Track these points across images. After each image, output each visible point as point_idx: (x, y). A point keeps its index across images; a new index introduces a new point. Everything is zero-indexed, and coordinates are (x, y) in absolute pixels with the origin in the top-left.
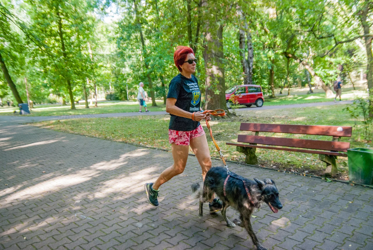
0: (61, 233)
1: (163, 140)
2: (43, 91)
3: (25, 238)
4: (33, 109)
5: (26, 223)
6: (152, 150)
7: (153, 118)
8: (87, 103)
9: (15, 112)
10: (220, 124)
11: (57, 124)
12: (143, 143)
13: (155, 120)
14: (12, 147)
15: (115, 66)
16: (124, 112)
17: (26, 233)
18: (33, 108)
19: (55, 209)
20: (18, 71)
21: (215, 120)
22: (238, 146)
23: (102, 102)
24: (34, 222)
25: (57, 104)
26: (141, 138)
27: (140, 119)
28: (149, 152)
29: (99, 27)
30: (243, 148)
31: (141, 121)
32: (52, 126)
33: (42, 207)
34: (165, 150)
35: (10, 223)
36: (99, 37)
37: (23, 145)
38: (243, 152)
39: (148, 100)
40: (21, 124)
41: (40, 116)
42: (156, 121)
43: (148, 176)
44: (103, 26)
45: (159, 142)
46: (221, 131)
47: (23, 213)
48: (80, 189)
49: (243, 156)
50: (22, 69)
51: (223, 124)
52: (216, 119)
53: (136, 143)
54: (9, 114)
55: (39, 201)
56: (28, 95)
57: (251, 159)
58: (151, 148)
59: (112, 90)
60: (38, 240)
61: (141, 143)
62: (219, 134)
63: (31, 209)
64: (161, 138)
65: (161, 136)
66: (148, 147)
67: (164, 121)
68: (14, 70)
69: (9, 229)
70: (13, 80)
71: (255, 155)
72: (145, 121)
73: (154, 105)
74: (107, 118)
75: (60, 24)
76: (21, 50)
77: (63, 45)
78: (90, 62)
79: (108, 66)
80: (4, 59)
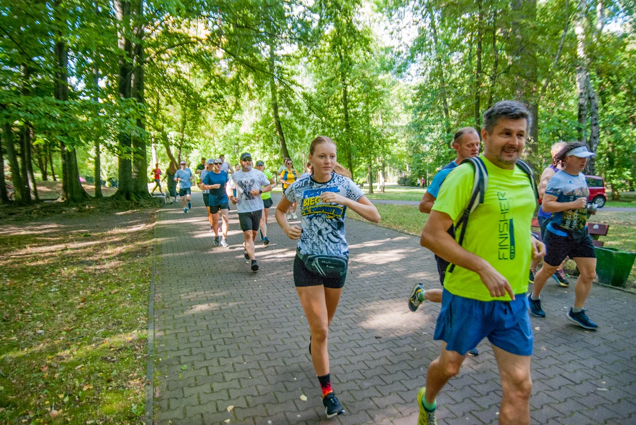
8: (371, 188)
16: (410, 200)
20: (296, 144)
23: (394, 187)
36: (393, 105)
50: (302, 142)
59: (408, 173)
68: (292, 143)
70: (290, 155)
74: (385, 204)
75: (345, 92)
76: (303, 120)
77: (347, 116)
78: (379, 136)
79: (404, 140)
80: (284, 131)
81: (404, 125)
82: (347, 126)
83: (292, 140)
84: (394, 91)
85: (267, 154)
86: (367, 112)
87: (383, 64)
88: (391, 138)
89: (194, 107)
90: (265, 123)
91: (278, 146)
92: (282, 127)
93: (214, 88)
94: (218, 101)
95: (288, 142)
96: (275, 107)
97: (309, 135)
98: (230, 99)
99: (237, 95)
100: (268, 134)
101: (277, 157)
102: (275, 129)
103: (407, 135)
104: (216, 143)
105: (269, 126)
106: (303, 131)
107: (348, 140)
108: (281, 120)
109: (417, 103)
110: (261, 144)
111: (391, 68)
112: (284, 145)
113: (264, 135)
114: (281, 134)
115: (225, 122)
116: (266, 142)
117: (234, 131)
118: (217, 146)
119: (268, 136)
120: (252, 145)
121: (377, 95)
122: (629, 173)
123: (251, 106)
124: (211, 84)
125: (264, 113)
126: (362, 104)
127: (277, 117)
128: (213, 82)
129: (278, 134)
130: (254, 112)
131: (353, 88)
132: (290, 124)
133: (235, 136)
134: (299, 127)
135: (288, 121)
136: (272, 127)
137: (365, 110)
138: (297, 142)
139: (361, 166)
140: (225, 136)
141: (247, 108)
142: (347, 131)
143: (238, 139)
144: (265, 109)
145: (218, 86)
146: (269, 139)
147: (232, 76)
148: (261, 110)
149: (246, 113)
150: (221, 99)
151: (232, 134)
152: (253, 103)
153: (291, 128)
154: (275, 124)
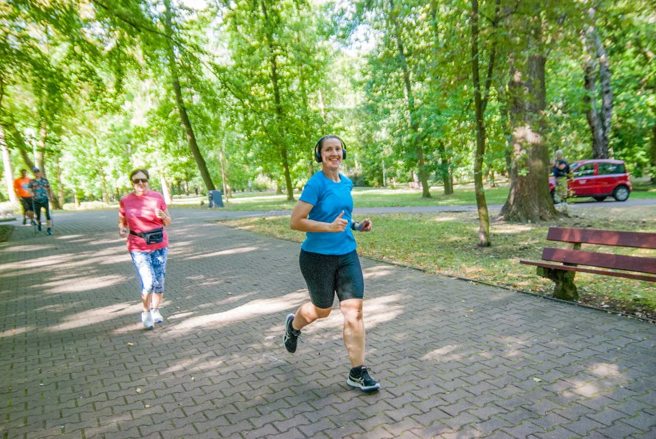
0: (240, 377)
1: (424, 254)
2: (248, 169)
3: (193, 378)
4: (230, 200)
5: (196, 359)
6: (399, 268)
7: (417, 217)
9: (202, 204)
10: (535, 230)
11: (261, 223)
12: (388, 258)
13: (420, 221)
14: (192, 256)
16: (371, 205)
17: (195, 373)
18: (231, 197)
19: (236, 345)
20: (209, 139)
21: (527, 222)
22: (539, 266)
24: (207, 359)
25: (268, 192)
26: (387, 250)
27: (394, 219)
28: (393, 271)
30: (550, 270)
31: (396, 222)
32: (253, 226)
33: (221, 341)
34: (420, 270)
35: (177, 358)
36: (336, 81)
37: (207, 253)
38: (549, 277)
40: (209, 222)
41: (237, 210)
42: (422, 223)
43: (382, 307)
44: (345, 62)
45: (416, 257)
46: (531, 243)
47: (194, 346)
48: (277, 320)
50: (217, 137)
51: (540, 231)
52: (529, 221)
53: (378, 256)
54: (194, 207)
55: (217, 332)
56: (223, 176)
57: (564, 290)
58: (398, 265)
59: (359, 170)
60: (209, 383)
61: (384, 258)
62: (527, 248)
63: (205, 342)
64: (421, 250)
65: (423, 247)
66: (394, 264)
67: (435, 223)
68: (204, 137)
69: (175, 365)
70: (202, 154)
72: (402, 222)
73: (426, 195)
75: (274, 64)
76: (215, 106)
77: (277, 96)
78: (321, 122)
79: (352, 128)
80: (192, 121)
81: (352, 107)
82: (279, 110)
83: (203, 133)
84: (338, 63)
85: (169, 154)
86: (304, 91)
87: (320, 27)
88: (336, 125)
89: (53, 89)
90: (164, 111)
91: (183, 142)
92: (189, 115)
93: (81, 59)
94: (89, 79)
95: (199, 136)
96: (178, 87)
97: (228, 125)
98: (107, 77)
99: (120, 72)
100: (170, 126)
101: (184, 159)
102: (179, 119)
103: (354, 121)
104: (97, 142)
105: (170, 115)
106: (217, 121)
107: (281, 130)
108: (186, 106)
109: (368, 77)
110: (162, 140)
111: (331, 32)
112: (193, 141)
113: (165, 128)
114: (188, 124)
115: (103, 111)
116: (168, 138)
117: (123, 125)
118: (99, 146)
119: (170, 130)
120: (150, 143)
121: (317, 67)
122: (644, 153)
123: (144, 89)
124: (75, 54)
125: (162, 98)
126: (297, 81)
127: (180, 101)
128: (77, 49)
129: (183, 126)
131: (284, 59)
132: (200, 111)
133: (125, 131)
134: (212, 116)
135: (196, 107)
136: (174, 118)
137: (300, 89)
138: (212, 136)
139: (299, 164)
141: (139, 94)
142: (279, 118)
143: (130, 136)
144: (163, 92)
145: (87, 56)
146: (172, 135)
147: (110, 45)
148: (157, 95)
149: (138, 99)
150: (94, 77)
151: (120, 128)
152: (147, 85)
153: (201, 116)
154: (178, 113)
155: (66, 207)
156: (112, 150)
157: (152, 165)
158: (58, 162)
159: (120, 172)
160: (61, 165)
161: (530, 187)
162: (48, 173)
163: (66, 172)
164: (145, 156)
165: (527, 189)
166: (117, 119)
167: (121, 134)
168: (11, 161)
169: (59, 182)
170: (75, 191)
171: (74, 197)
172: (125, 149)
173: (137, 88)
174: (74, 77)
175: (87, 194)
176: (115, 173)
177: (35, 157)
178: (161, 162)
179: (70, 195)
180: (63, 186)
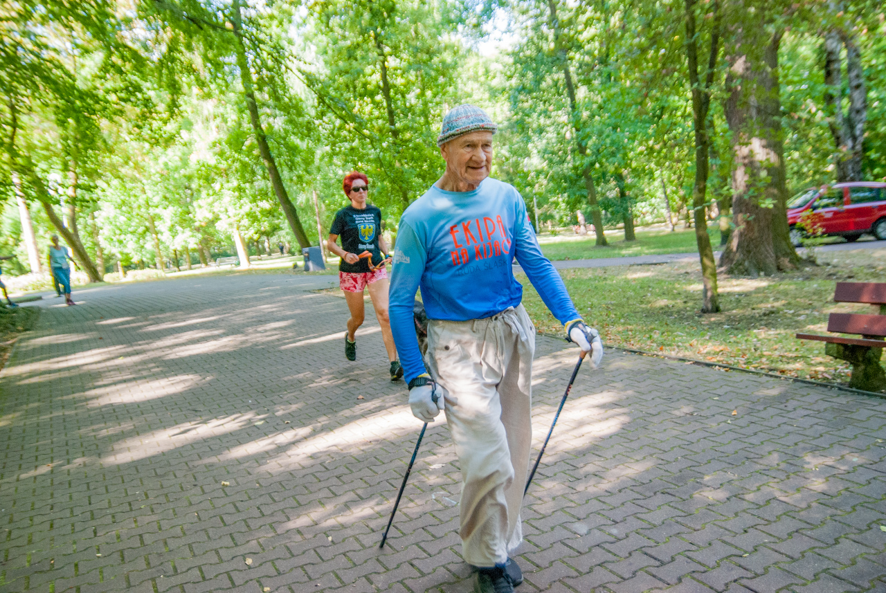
1: (629, 327)
3: (330, 539)
4: (330, 260)
5: (329, 507)
7: (599, 273)
9: (295, 266)
10: (774, 286)
13: (604, 279)
14: (294, 342)
15: (507, 154)
20: (299, 177)
21: (759, 275)
22: (829, 341)
24: (347, 506)
29: (469, 67)
30: (846, 346)
34: (634, 352)
36: (468, 90)
37: (315, 337)
38: (845, 357)
39: (584, 231)
40: (310, 292)
42: (607, 282)
44: (478, 64)
45: (619, 332)
46: (777, 304)
49: (845, 369)
50: (310, 172)
51: (782, 288)
52: (762, 274)
54: (284, 271)
55: (353, 460)
56: (319, 227)
57: (867, 376)
60: (357, 546)
62: (773, 312)
63: (339, 478)
64: (622, 320)
65: (623, 316)
67: (626, 281)
68: (292, 175)
70: (290, 198)
71: (878, 365)
73: (602, 242)
75: (384, 69)
76: (308, 130)
77: (391, 113)
80: (274, 153)
83: (291, 169)
85: (245, 200)
90: (236, 141)
91: (263, 183)
92: (270, 145)
93: (120, 71)
94: (133, 98)
95: (285, 174)
96: (254, 109)
100: (245, 161)
101: (266, 205)
102: (256, 152)
104: (146, 187)
105: (244, 146)
109: (514, 82)
111: (461, 19)
112: (278, 181)
113: (237, 165)
114: (270, 159)
116: (243, 177)
117: (179, 164)
118: (149, 194)
119: (245, 166)
120: (217, 185)
121: (445, 70)
123: (206, 113)
126: (415, 91)
127: (257, 126)
129: (263, 160)
130: (213, 124)
131: (398, 60)
132: (284, 139)
133: (183, 172)
134: (303, 144)
135: (279, 133)
136: (251, 148)
137: (421, 102)
138: (301, 172)
140: (162, 175)
141: (199, 119)
143: (189, 178)
144: (232, 117)
146: (247, 173)
147: (159, 52)
148: (225, 120)
149: (198, 127)
151: (176, 169)
152: (209, 107)
153: (287, 146)
154: (256, 142)
155: (108, 278)
156: (166, 198)
157: (221, 216)
158: (94, 218)
159: (178, 228)
160: (99, 222)
161: (761, 224)
162: (81, 233)
163: (106, 232)
164: (211, 205)
165: (756, 229)
166: (172, 155)
167: (176, 176)
168: (30, 218)
169: (96, 244)
170: (119, 256)
171: (116, 264)
172: (183, 196)
173: (196, 112)
174: (112, 97)
175: (135, 259)
176: (172, 229)
177: (63, 211)
178: (234, 211)
179: (112, 262)
180: (102, 250)
